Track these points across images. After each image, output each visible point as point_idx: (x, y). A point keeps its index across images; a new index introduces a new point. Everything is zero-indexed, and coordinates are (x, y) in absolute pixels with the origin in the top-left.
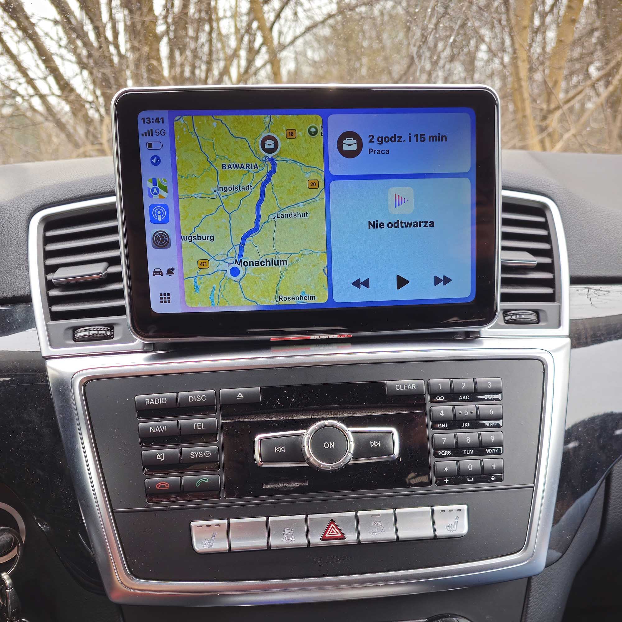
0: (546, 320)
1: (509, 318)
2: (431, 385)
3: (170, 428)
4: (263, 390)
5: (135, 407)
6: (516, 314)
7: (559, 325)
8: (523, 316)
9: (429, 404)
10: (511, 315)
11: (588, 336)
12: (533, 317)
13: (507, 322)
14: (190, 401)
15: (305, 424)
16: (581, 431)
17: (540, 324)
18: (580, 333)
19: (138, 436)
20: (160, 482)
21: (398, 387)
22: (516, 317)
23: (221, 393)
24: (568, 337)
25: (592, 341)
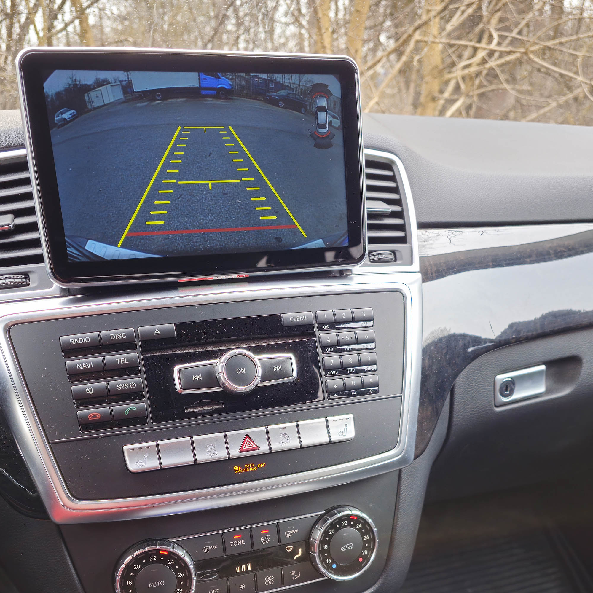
0: (402, 259)
1: (373, 257)
2: (318, 316)
3: (96, 364)
4: (178, 325)
5: (60, 347)
6: (378, 254)
7: (411, 263)
8: (384, 256)
9: (318, 333)
10: (375, 255)
11: (433, 271)
12: (391, 257)
13: (372, 261)
14: (112, 339)
15: (217, 354)
16: (433, 349)
17: (397, 262)
18: (427, 269)
19: (66, 373)
20: (92, 413)
21: (292, 319)
22: (379, 256)
23: (140, 331)
24: (418, 272)
25: (436, 275)
